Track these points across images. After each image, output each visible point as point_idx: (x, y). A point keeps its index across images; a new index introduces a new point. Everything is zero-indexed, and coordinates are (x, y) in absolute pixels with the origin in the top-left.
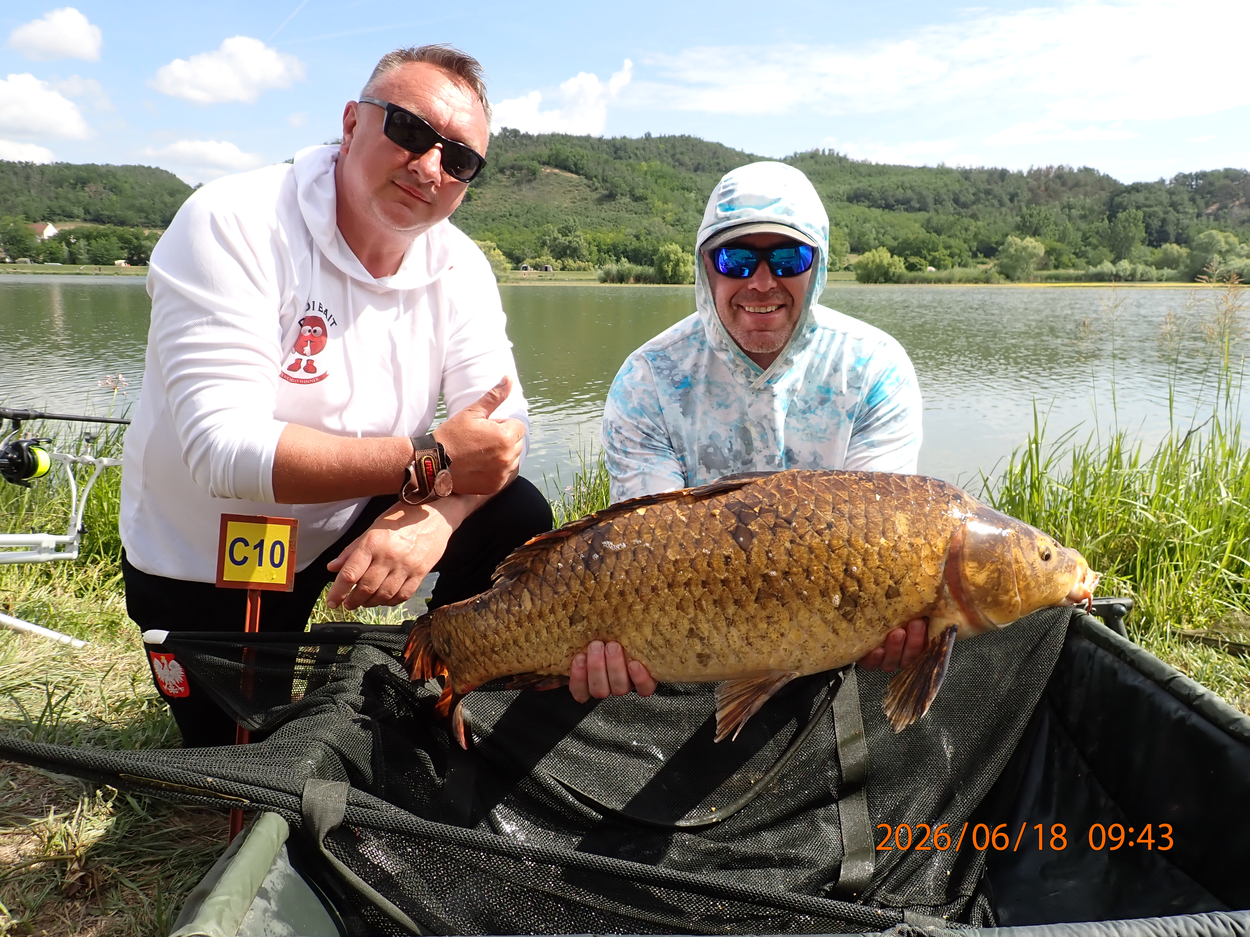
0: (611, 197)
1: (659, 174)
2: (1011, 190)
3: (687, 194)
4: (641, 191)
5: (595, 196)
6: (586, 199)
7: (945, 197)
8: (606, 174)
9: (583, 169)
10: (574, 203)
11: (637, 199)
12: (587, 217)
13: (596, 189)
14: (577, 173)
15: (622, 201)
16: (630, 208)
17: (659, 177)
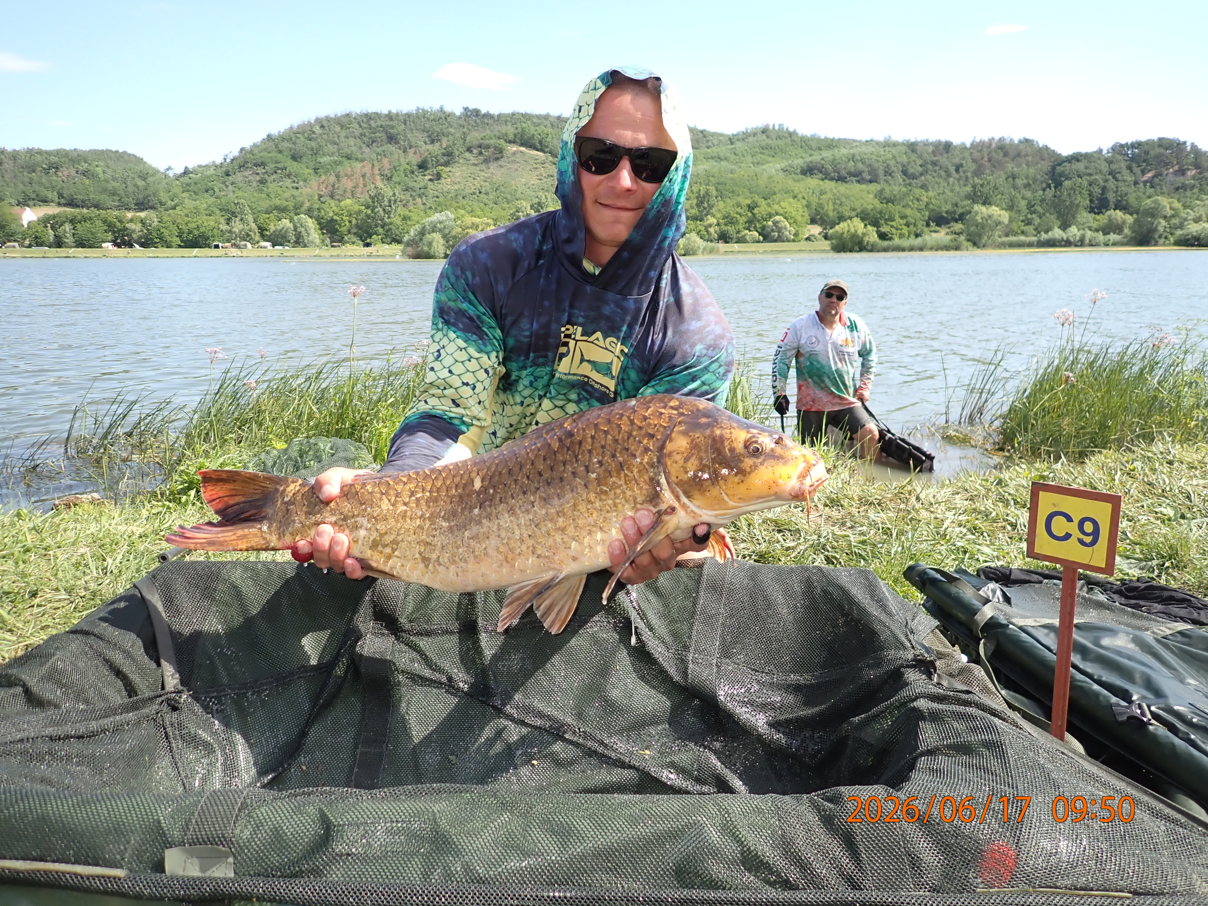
2: (957, 161)
7: (895, 169)
9: (547, 147)
10: (540, 179)
14: (542, 150)
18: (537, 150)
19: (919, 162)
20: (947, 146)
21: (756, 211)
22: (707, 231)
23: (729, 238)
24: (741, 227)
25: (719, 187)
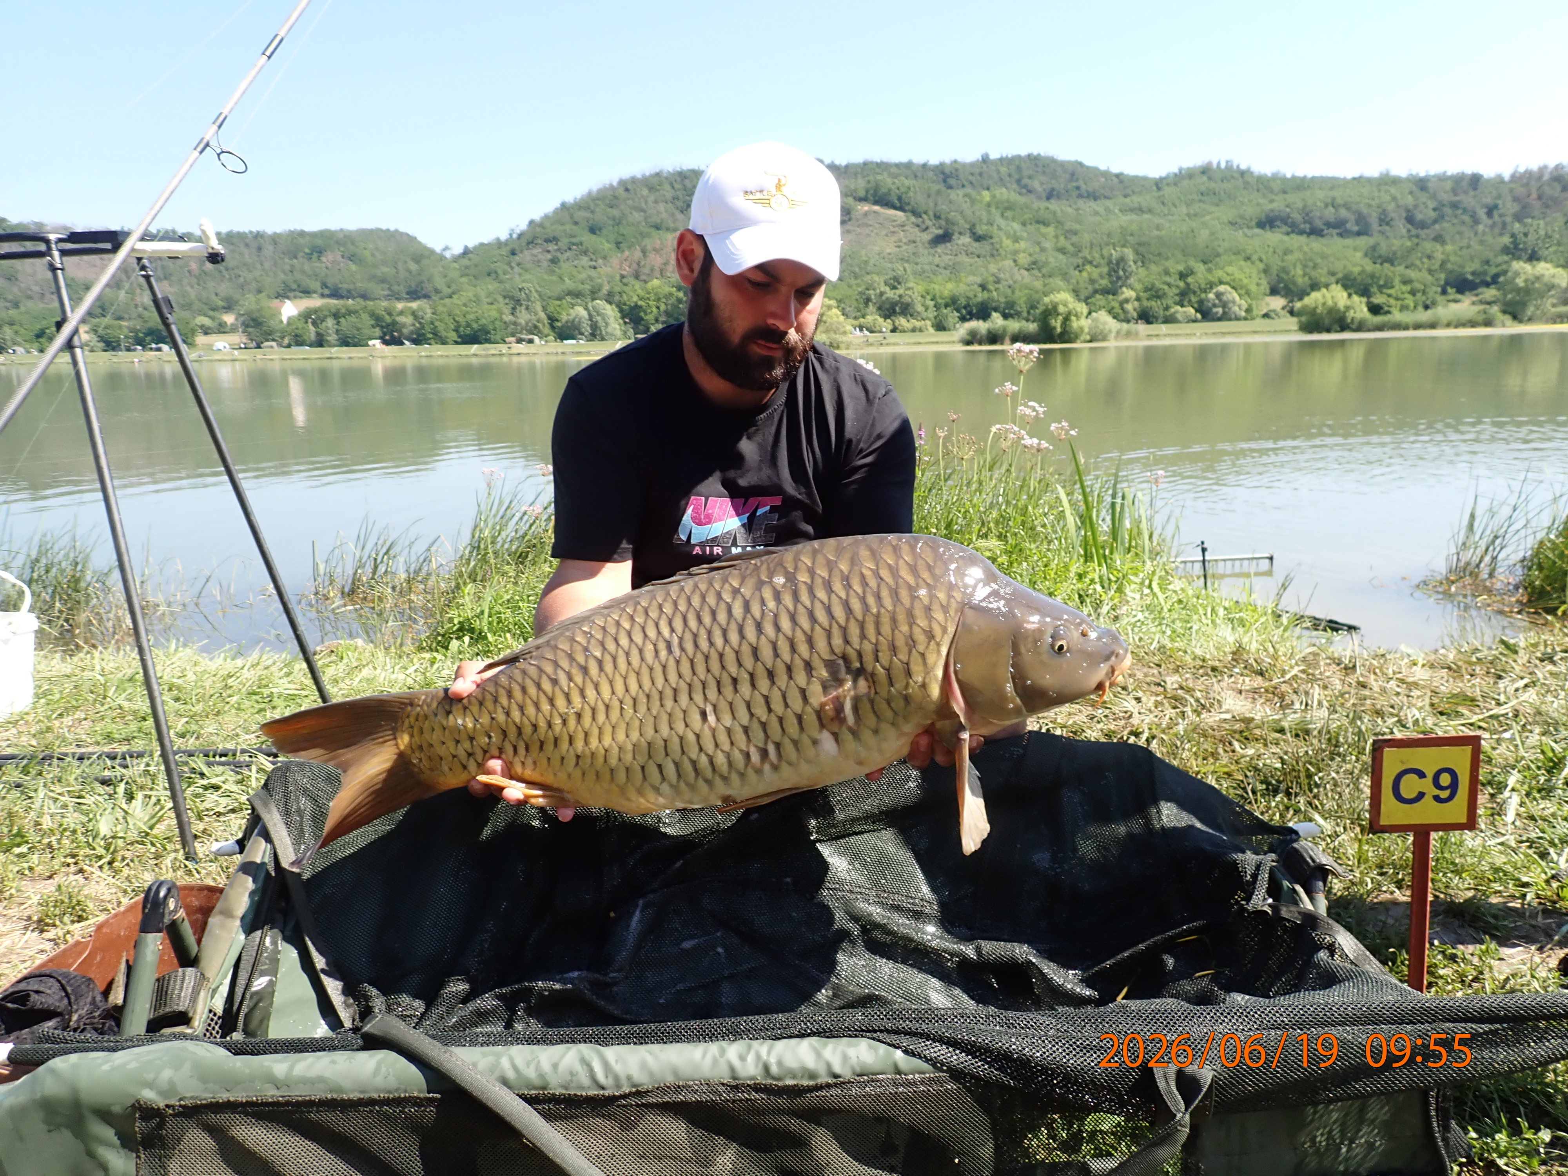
0: (944, 238)
1: (1006, 205)
2: (1488, 200)
3: (1043, 229)
4: (985, 227)
5: (927, 237)
6: (914, 242)
7: (1393, 215)
8: (938, 208)
9: (909, 204)
10: (899, 247)
11: (978, 238)
12: (917, 264)
13: (927, 228)
14: (901, 209)
15: (960, 242)
16: (971, 250)
17: (1006, 209)
18: (895, 208)
19: (1431, 204)
20: (1475, 180)
21: (1190, 280)
22: (1123, 309)
23: (1154, 316)
24: (1170, 302)
25: (1141, 249)
